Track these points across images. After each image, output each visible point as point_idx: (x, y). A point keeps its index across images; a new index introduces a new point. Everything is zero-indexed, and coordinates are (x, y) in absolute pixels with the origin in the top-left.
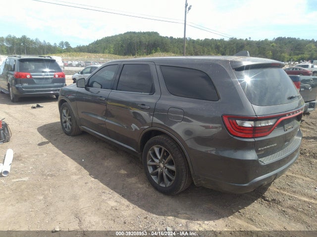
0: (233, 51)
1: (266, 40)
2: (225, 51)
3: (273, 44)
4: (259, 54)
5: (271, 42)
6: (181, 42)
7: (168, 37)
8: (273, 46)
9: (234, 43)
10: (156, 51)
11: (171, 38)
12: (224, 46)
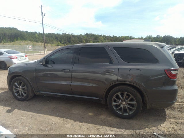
0: (66, 40)
1: (81, 35)
2: (61, 40)
3: (85, 37)
4: (79, 42)
5: (83, 36)
6: (34, 34)
7: (24, 31)
8: (85, 38)
9: (65, 36)
10: (17, 40)
11: (27, 32)
12: (60, 37)
